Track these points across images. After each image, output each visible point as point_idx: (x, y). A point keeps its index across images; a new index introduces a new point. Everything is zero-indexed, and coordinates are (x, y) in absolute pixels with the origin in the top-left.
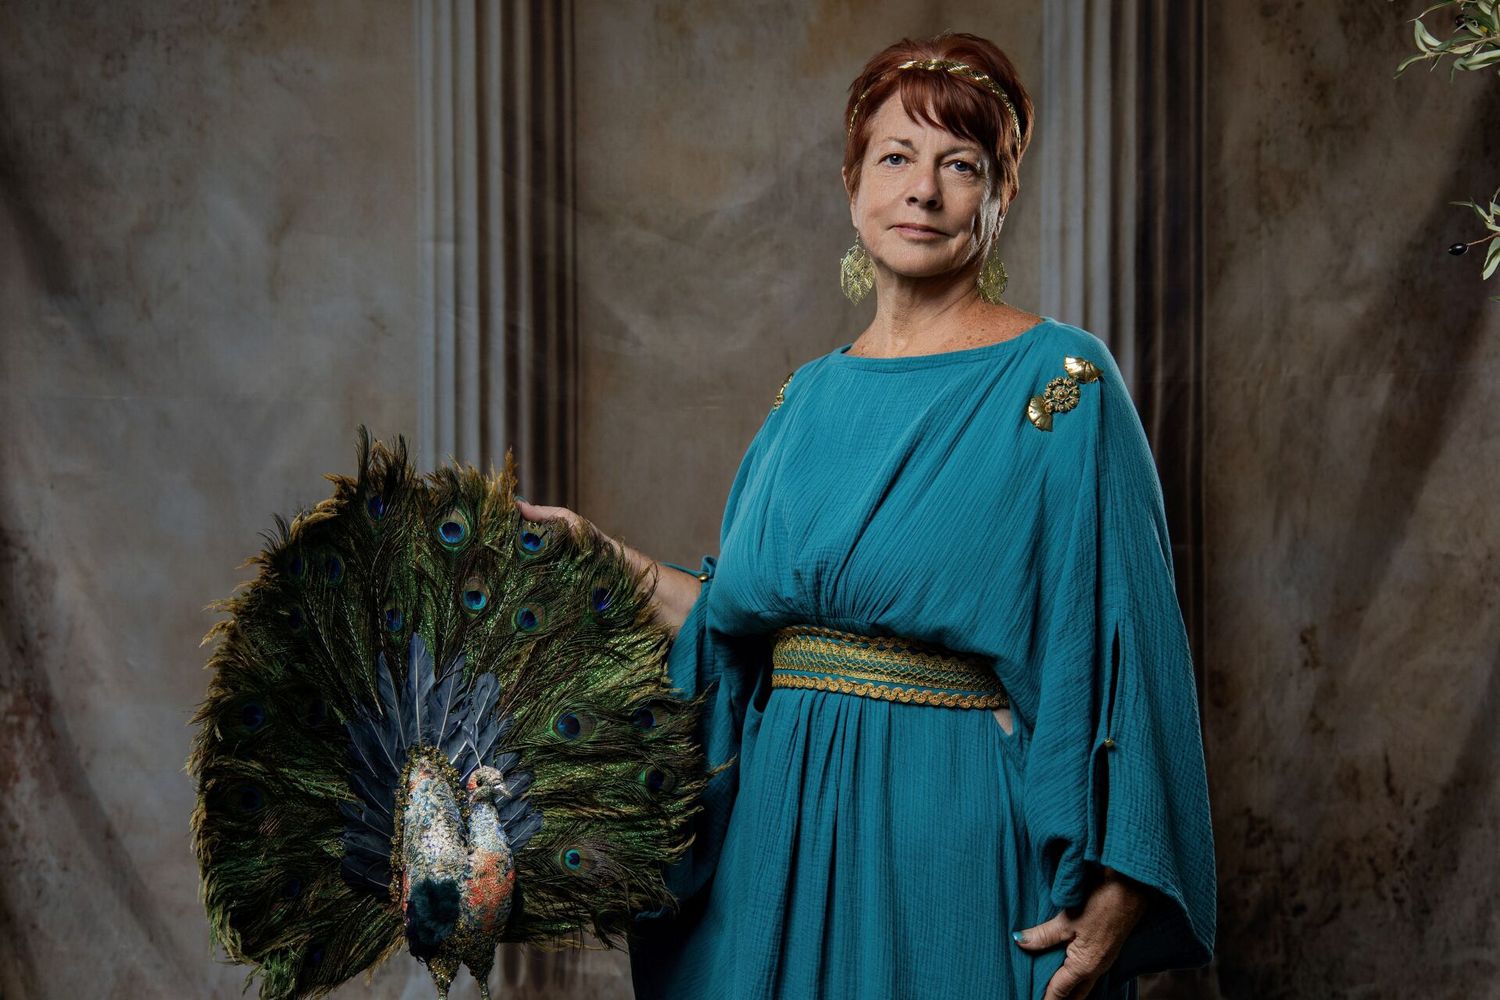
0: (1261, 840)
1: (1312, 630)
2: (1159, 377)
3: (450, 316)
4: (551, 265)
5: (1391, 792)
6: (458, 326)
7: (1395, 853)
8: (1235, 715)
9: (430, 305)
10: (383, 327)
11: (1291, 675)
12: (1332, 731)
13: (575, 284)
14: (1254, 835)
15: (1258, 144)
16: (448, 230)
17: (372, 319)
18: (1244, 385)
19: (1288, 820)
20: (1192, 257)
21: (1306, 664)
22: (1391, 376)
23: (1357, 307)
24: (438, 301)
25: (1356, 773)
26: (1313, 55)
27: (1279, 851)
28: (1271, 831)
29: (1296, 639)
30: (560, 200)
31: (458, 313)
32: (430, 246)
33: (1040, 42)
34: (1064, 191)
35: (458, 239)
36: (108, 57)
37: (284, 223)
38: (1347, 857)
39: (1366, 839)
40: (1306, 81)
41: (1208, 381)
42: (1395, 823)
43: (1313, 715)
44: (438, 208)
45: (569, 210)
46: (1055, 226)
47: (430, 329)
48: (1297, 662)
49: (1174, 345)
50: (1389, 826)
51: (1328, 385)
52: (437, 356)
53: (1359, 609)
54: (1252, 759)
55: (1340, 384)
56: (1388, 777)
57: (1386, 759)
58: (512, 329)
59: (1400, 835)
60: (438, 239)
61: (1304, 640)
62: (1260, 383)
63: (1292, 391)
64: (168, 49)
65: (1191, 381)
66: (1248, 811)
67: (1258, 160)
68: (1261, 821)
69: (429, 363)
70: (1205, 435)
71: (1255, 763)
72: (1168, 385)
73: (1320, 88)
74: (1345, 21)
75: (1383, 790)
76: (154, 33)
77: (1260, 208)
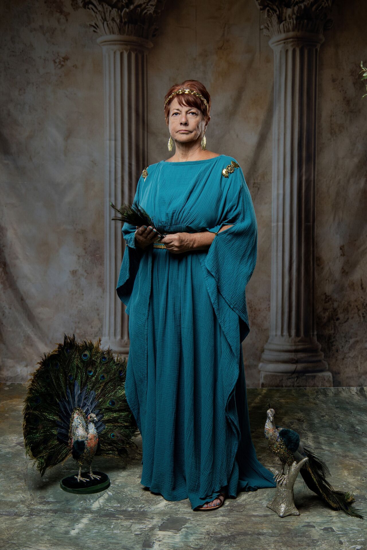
0: (328, 301)
1: (343, 246)
2: (304, 178)
3: (113, 161)
4: (141, 147)
5: (362, 288)
6: (115, 164)
7: (363, 304)
8: (322, 268)
9: (108, 158)
10: (95, 164)
11: (337, 258)
12: (347, 273)
13: (147, 152)
14: (327, 300)
15: (331, 116)
16: (113, 137)
17: (93, 162)
18: (326, 181)
19: (335, 296)
20: (313, 147)
21: (341, 255)
22: (365, 179)
23: (356, 160)
24: (110, 156)
25: (353, 284)
26: (346, 93)
27: (333, 304)
28: (331, 299)
29: (339, 249)
30: (143, 129)
31: (115, 160)
32: (108, 142)
33: (273, 88)
34: (279, 129)
35: (116, 140)
36: (20, 90)
37: (68, 135)
38: (351, 306)
39: (356, 301)
40: (344, 100)
41: (317, 180)
42: (363, 297)
43: (343, 268)
44: (110, 131)
45: (146, 132)
46: (277, 138)
47: (108, 164)
48: (339, 254)
49: (308, 170)
50: (362, 297)
51: (348, 181)
52: (110, 172)
53: (355, 241)
54: (327, 280)
55: (352, 181)
56: (362, 285)
57: (361, 280)
58: (130, 164)
59: (364, 300)
60: (110, 140)
61: (341, 249)
62: (331, 180)
63: (339, 183)
64: (37, 88)
65: (312, 180)
66: (325, 293)
67: (331, 120)
68: (328, 296)
69: (108, 173)
70: (316, 194)
71: (327, 281)
72: (306, 181)
73: (348, 102)
74: (354, 84)
75: (360, 288)
76: (33, 83)
77: (331, 133)
